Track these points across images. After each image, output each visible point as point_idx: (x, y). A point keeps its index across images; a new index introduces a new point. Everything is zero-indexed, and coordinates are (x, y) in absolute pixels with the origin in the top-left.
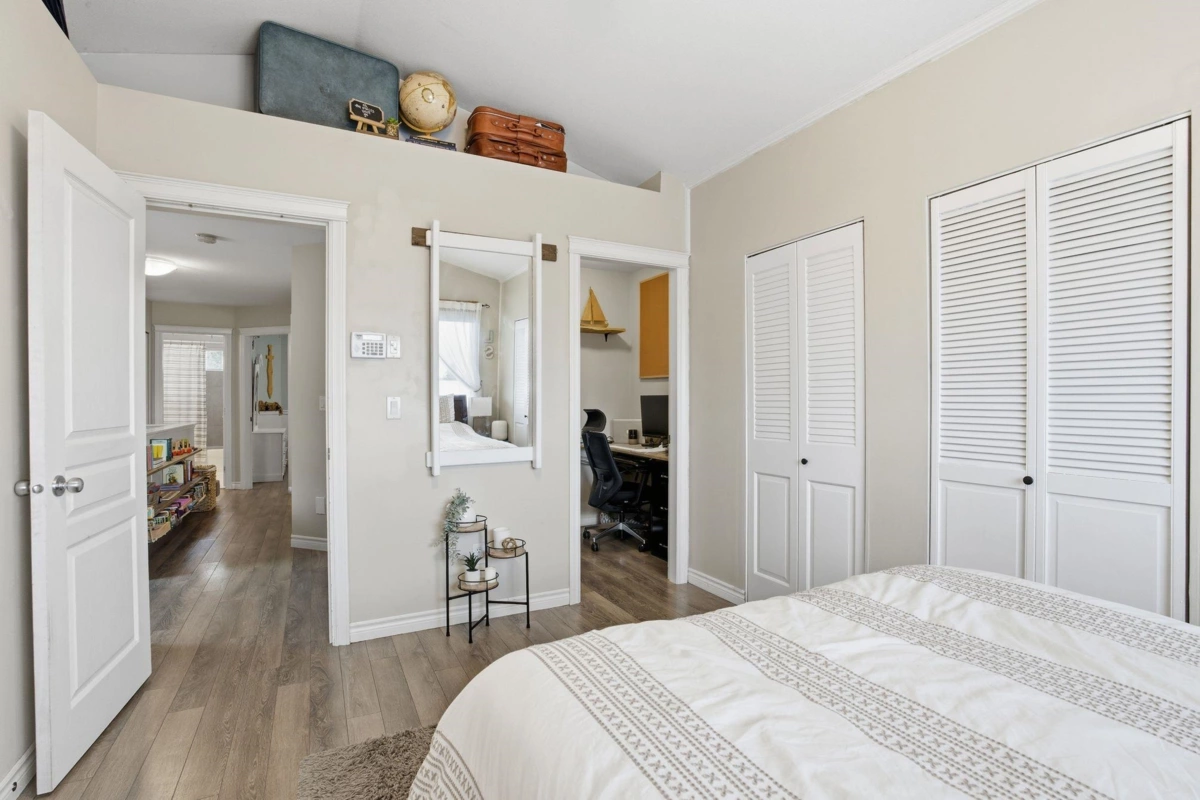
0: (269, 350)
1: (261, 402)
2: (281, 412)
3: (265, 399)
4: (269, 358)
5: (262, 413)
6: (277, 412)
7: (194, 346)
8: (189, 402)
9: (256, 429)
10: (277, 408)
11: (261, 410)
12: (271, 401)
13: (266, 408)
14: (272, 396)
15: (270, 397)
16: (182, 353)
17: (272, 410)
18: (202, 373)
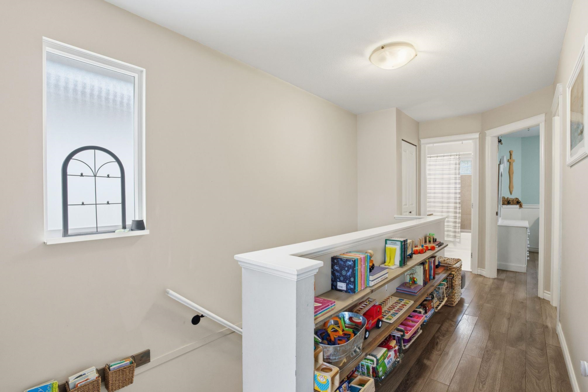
0: (511, 155)
1: (504, 198)
2: (521, 206)
3: (507, 195)
4: (510, 162)
5: (505, 206)
6: (518, 206)
7: (452, 157)
8: (449, 198)
9: (501, 222)
10: (518, 202)
11: (504, 204)
12: (512, 197)
13: (507, 202)
14: (513, 193)
15: (511, 194)
16: (445, 162)
17: (513, 204)
18: (458, 176)
